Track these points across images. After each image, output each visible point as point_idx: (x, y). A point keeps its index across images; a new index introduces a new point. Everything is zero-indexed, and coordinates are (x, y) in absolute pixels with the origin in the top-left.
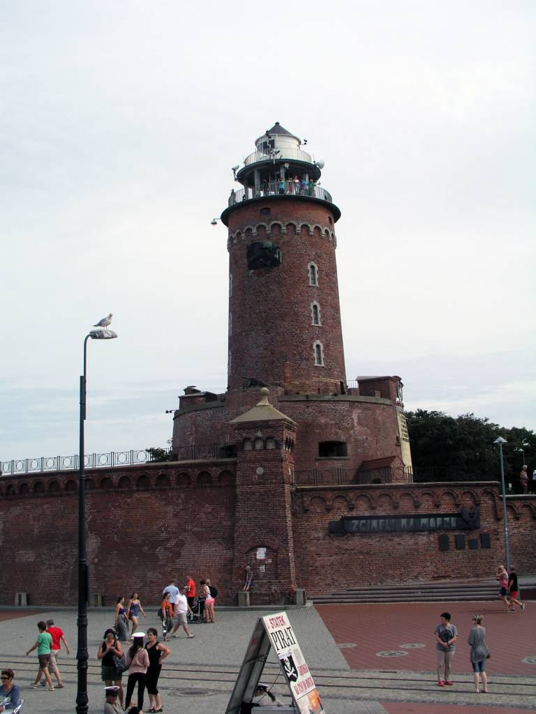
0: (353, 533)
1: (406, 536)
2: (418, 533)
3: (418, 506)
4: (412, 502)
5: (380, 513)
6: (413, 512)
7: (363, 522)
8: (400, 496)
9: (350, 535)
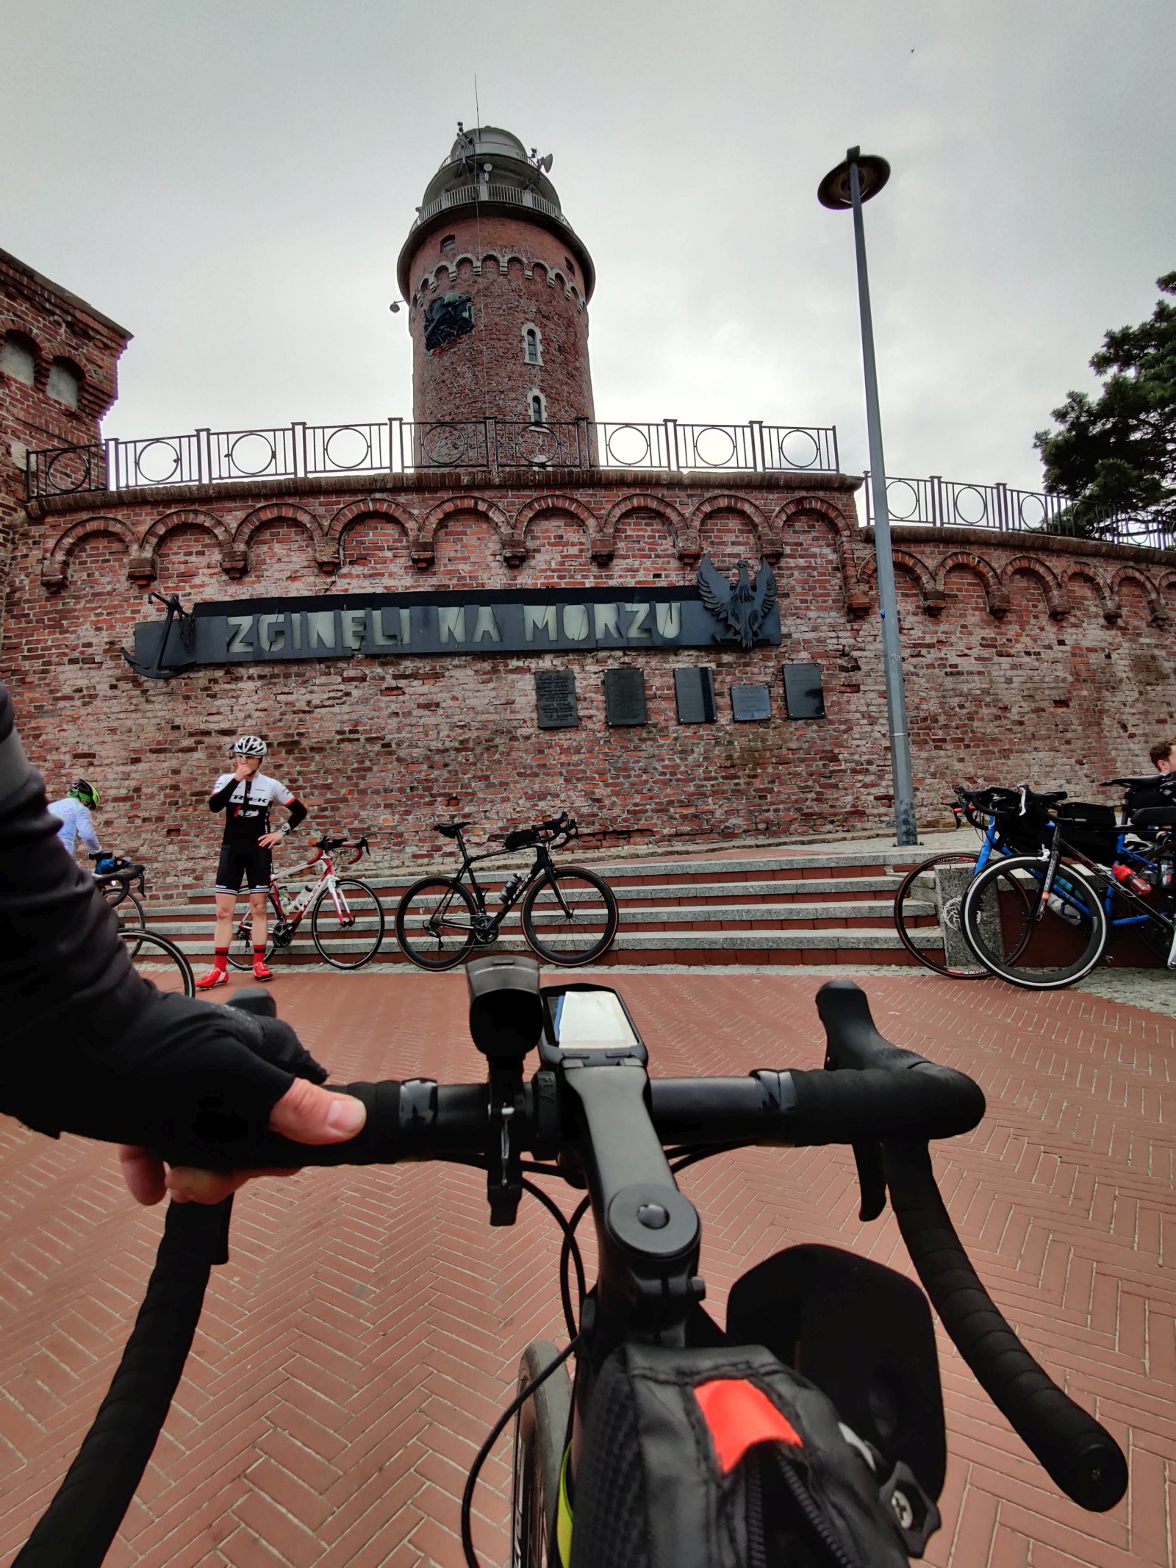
0: (230, 667)
1: (458, 673)
2: (514, 663)
3: (515, 562)
4: (494, 546)
5: (353, 582)
6: (496, 578)
7: (269, 619)
8: (442, 524)
9: (219, 674)
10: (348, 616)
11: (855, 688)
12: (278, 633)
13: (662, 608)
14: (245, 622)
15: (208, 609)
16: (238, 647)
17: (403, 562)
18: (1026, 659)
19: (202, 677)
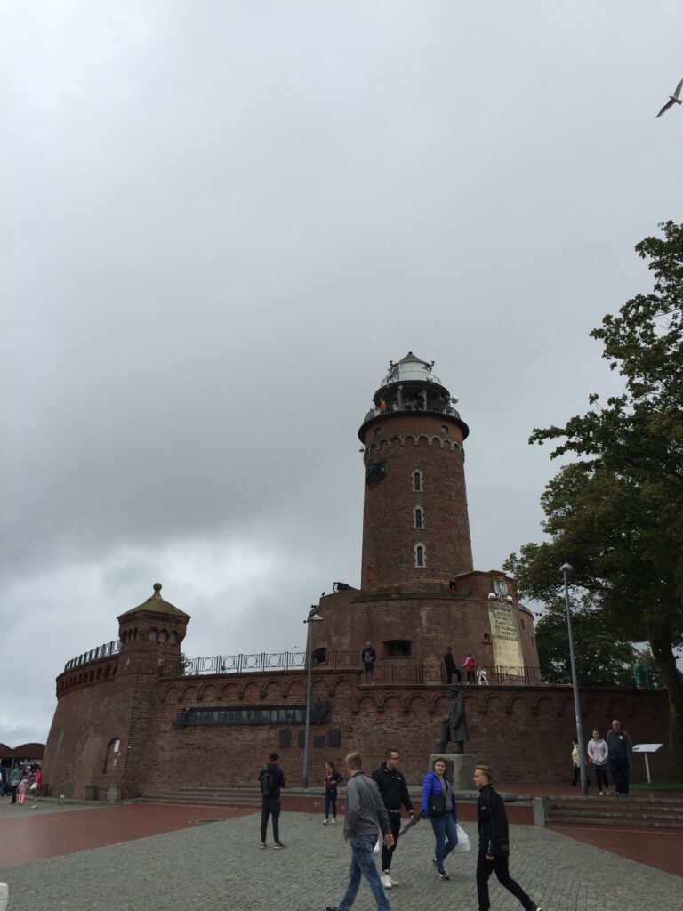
0: (195, 726)
1: (245, 730)
2: (258, 727)
3: (263, 697)
4: (258, 692)
5: (225, 704)
6: (258, 703)
7: (205, 713)
8: (247, 686)
9: (192, 728)
10: (221, 713)
11: (351, 737)
12: (205, 717)
13: (297, 711)
14: (199, 714)
15: (193, 710)
16: (197, 721)
17: (236, 697)
18: (415, 728)
19: (188, 729)
